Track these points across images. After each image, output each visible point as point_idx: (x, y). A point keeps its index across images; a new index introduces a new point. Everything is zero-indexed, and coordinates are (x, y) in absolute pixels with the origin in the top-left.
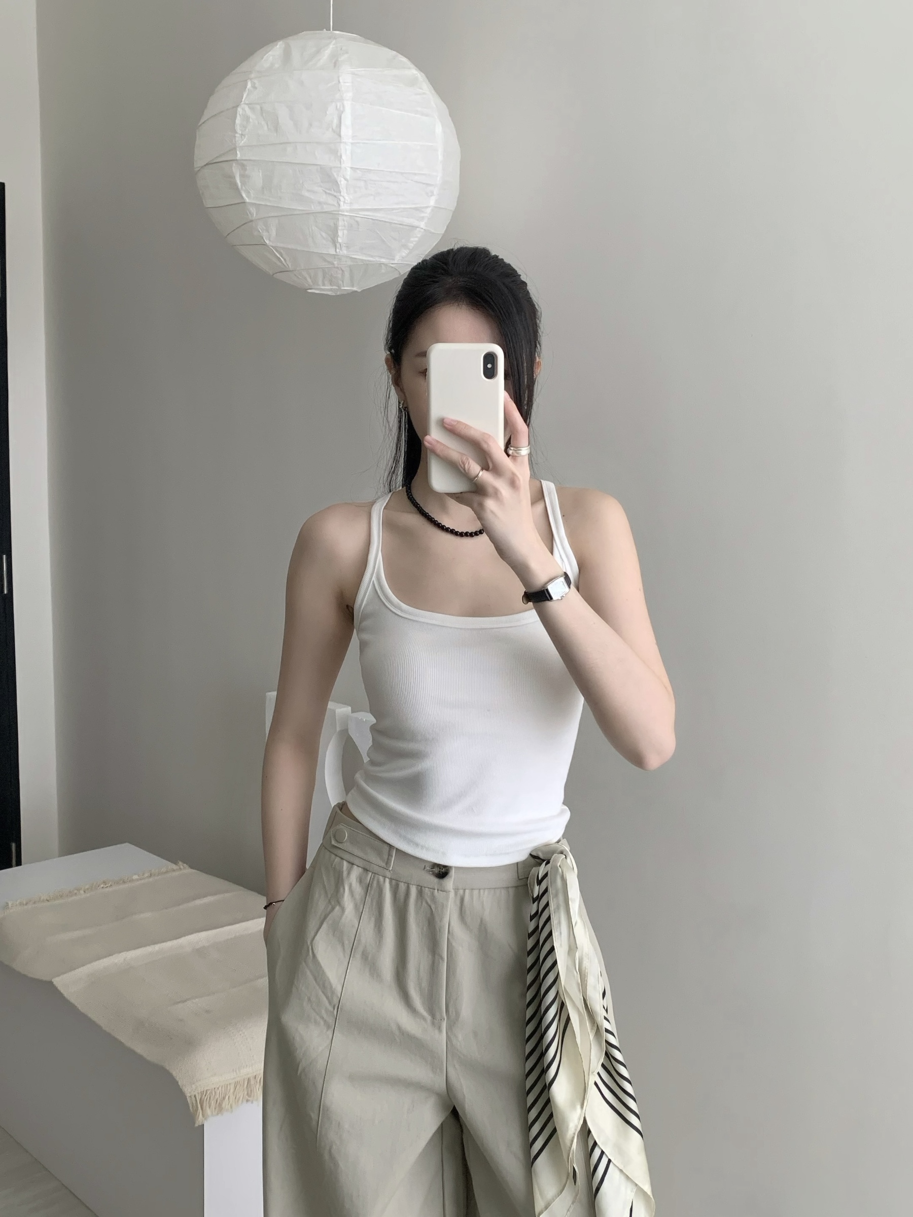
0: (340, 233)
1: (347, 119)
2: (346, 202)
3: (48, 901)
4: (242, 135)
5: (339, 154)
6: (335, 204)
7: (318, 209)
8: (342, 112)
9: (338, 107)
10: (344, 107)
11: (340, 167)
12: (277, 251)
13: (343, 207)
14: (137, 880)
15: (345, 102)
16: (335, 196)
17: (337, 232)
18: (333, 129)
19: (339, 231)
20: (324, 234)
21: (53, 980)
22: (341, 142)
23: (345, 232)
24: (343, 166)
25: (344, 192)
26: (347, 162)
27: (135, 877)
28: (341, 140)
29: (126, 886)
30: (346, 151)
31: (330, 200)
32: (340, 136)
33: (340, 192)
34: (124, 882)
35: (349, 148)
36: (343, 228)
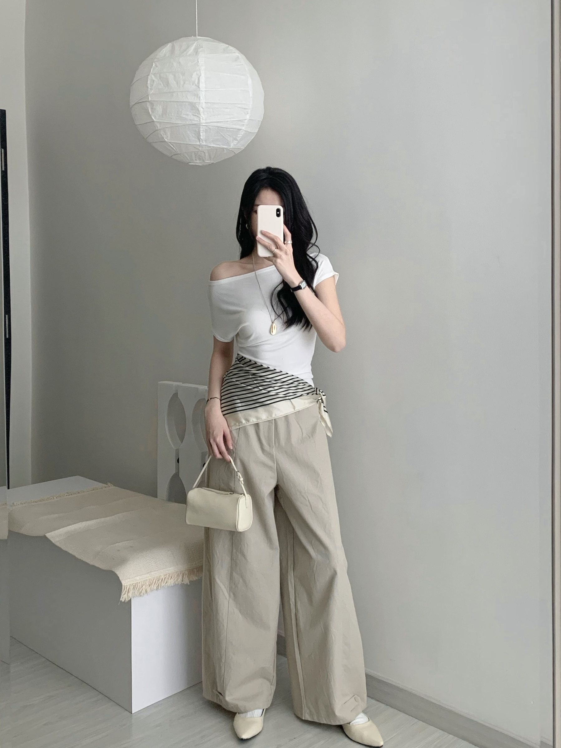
0: (201, 134)
1: (202, 80)
2: (203, 119)
4: (151, 89)
5: (199, 96)
6: (198, 120)
7: (190, 123)
8: (200, 76)
9: (198, 74)
10: (201, 73)
11: (200, 103)
12: (171, 144)
13: (202, 121)
15: (201, 71)
16: (198, 116)
17: (200, 134)
18: (195, 85)
19: (201, 133)
20: (194, 135)
22: (199, 91)
23: (204, 133)
24: (201, 101)
25: (202, 115)
26: (203, 100)
28: (199, 89)
30: (202, 95)
31: (196, 119)
32: (199, 88)
33: (200, 115)
35: (203, 93)
36: (202, 132)
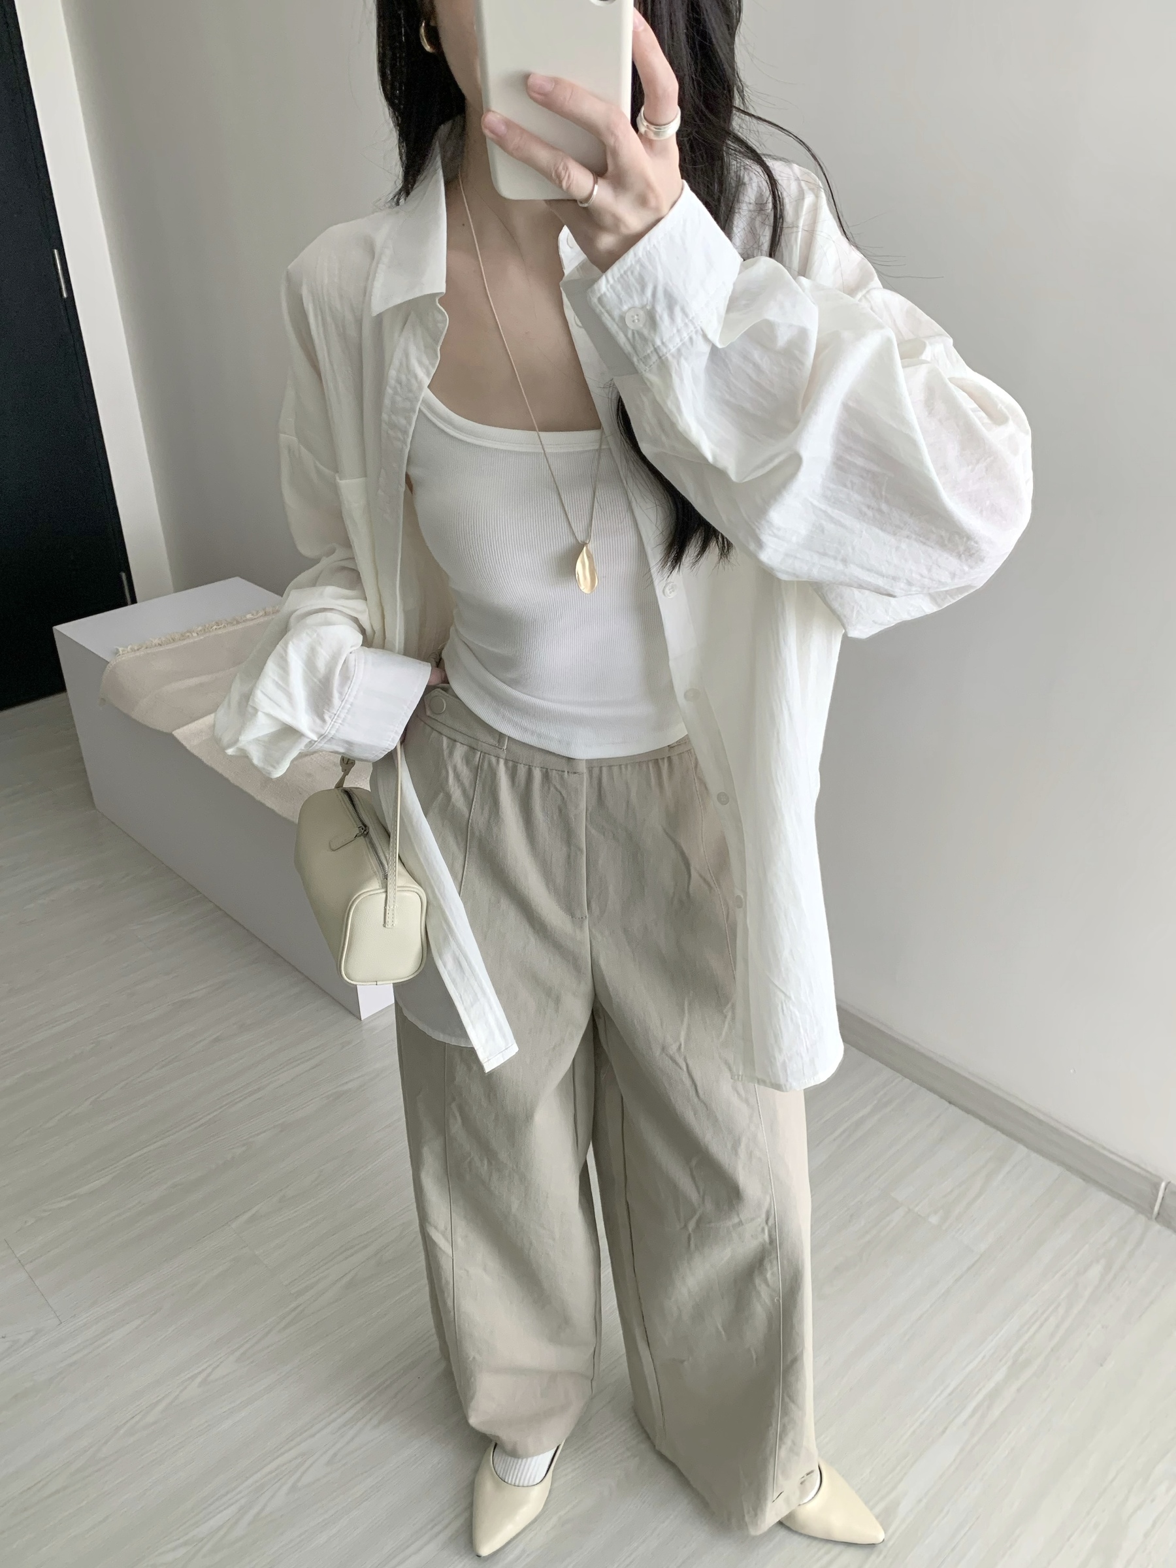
3: (160, 645)
14: (252, 620)
21: (173, 733)
27: (249, 616)
29: (240, 626)
34: (238, 623)
